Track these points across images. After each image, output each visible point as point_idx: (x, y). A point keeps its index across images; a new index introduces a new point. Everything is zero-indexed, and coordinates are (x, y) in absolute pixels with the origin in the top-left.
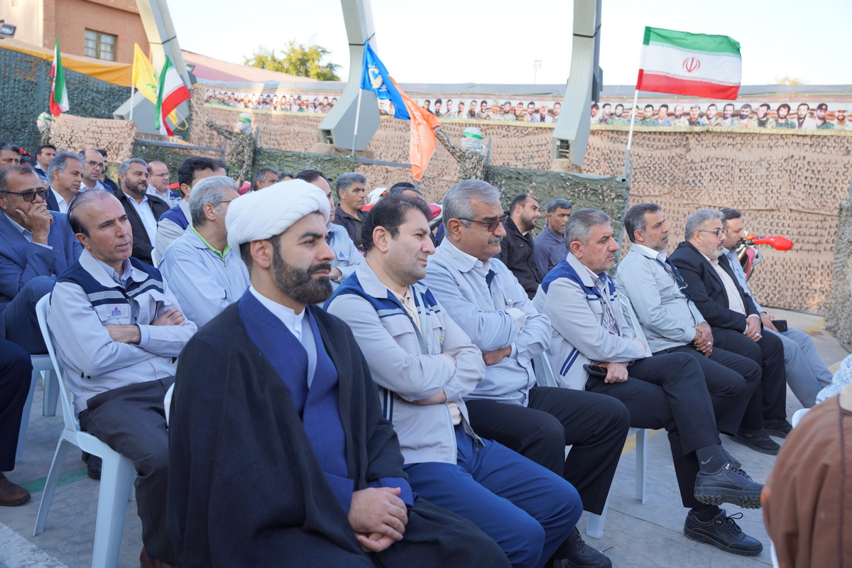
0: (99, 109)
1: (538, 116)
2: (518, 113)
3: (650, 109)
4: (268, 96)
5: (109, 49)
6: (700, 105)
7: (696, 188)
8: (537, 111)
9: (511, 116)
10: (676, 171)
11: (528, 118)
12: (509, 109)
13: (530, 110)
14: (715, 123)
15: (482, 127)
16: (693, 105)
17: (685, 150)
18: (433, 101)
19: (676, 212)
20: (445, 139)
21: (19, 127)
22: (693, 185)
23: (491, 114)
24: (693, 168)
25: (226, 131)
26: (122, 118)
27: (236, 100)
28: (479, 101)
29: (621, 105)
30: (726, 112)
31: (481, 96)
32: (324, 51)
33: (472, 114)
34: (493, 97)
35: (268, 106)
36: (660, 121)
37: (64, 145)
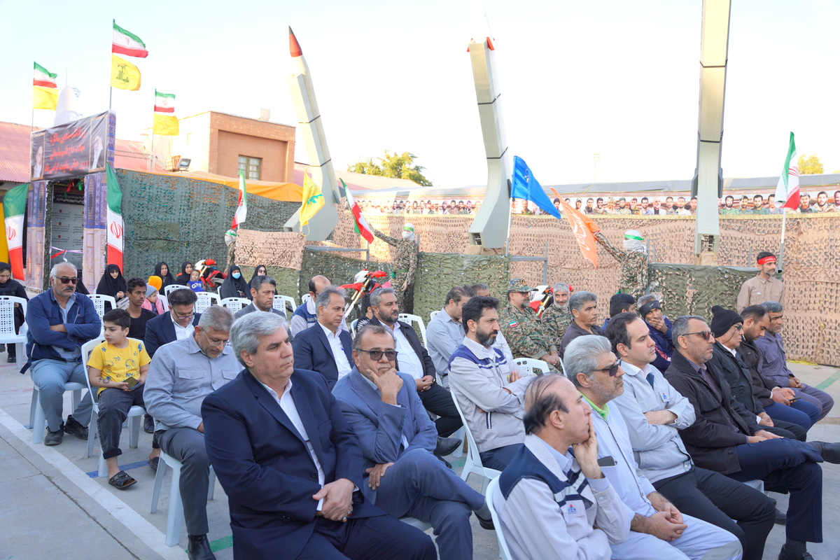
0: (263, 221)
1: (652, 210)
2: (633, 207)
3: (760, 198)
4: (402, 202)
6: (809, 193)
7: (812, 267)
8: (651, 205)
9: (626, 211)
10: (790, 252)
11: (643, 211)
12: (624, 204)
13: (644, 205)
14: (828, 209)
15: (599, 221)
16: (802, 194)
17: (797, 233)
19: (792, 289)
20: (605, 241)
21: (205, 241)
22: (807, 264)
23: (607, 209)
24: (807, 249)
25: (392, 239)
26: (291, 230)
27: (373, 206)
28: (595, 199)
29: (731, 197)
30: (837, 199)
31: (597, 194)
32: (413, 157)
33: (589, 210)
34: (607, 194)
35: (401, 210)
36: (771, 210)
37: (246, 256)
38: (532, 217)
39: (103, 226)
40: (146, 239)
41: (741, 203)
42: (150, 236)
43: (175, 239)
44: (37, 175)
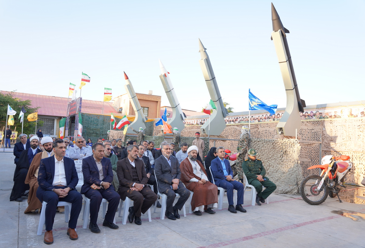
5: (147, 111)
6: (260, 116)
16: (258, 116)
18: (203, 120)
32: (227, 104)
37: (112, 138)
38: (199, 125)
39: (78, 129)
40: (89, 133)
41: (245, 119)
42: (91, 132)
43: (98, 133)
44: (68, 115)
